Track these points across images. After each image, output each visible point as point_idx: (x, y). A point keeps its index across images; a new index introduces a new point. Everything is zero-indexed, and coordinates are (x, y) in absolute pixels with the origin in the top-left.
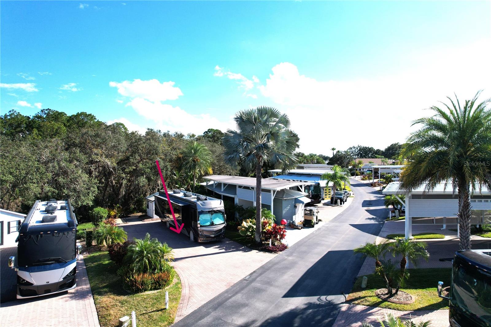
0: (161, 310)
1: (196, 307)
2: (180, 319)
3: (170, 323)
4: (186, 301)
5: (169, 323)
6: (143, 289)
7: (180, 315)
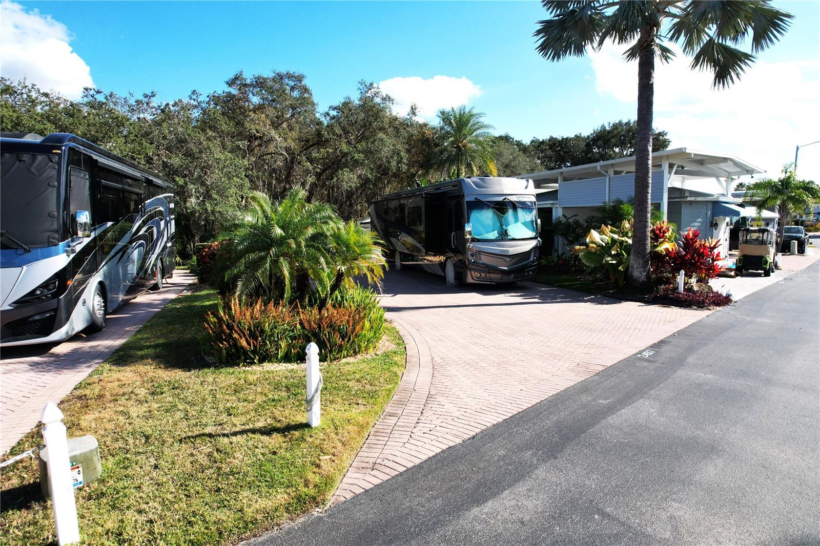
0: (286, 430)
1: (455, 436)
2: (368, 486)
3: (302, 503)
4: (413, 408)
5: (299, 499)
6: (254, 352)
7: (371, 461)
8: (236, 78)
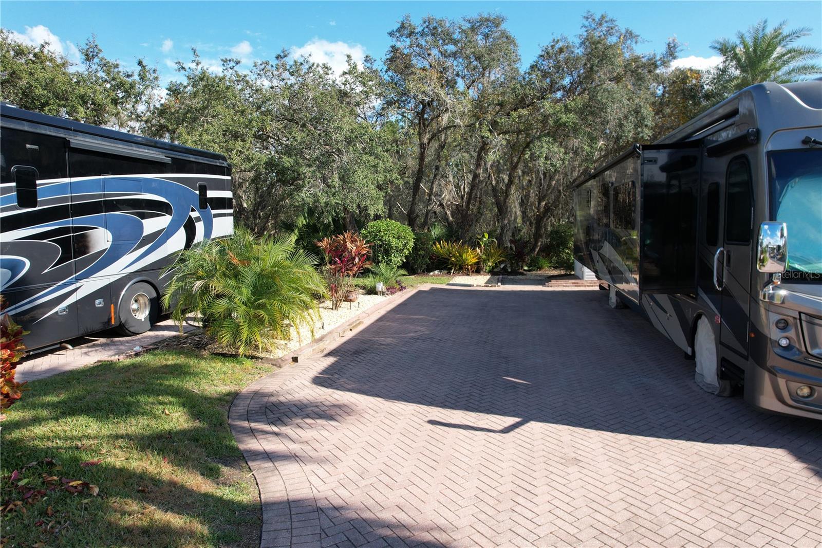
8: (402, 27)
